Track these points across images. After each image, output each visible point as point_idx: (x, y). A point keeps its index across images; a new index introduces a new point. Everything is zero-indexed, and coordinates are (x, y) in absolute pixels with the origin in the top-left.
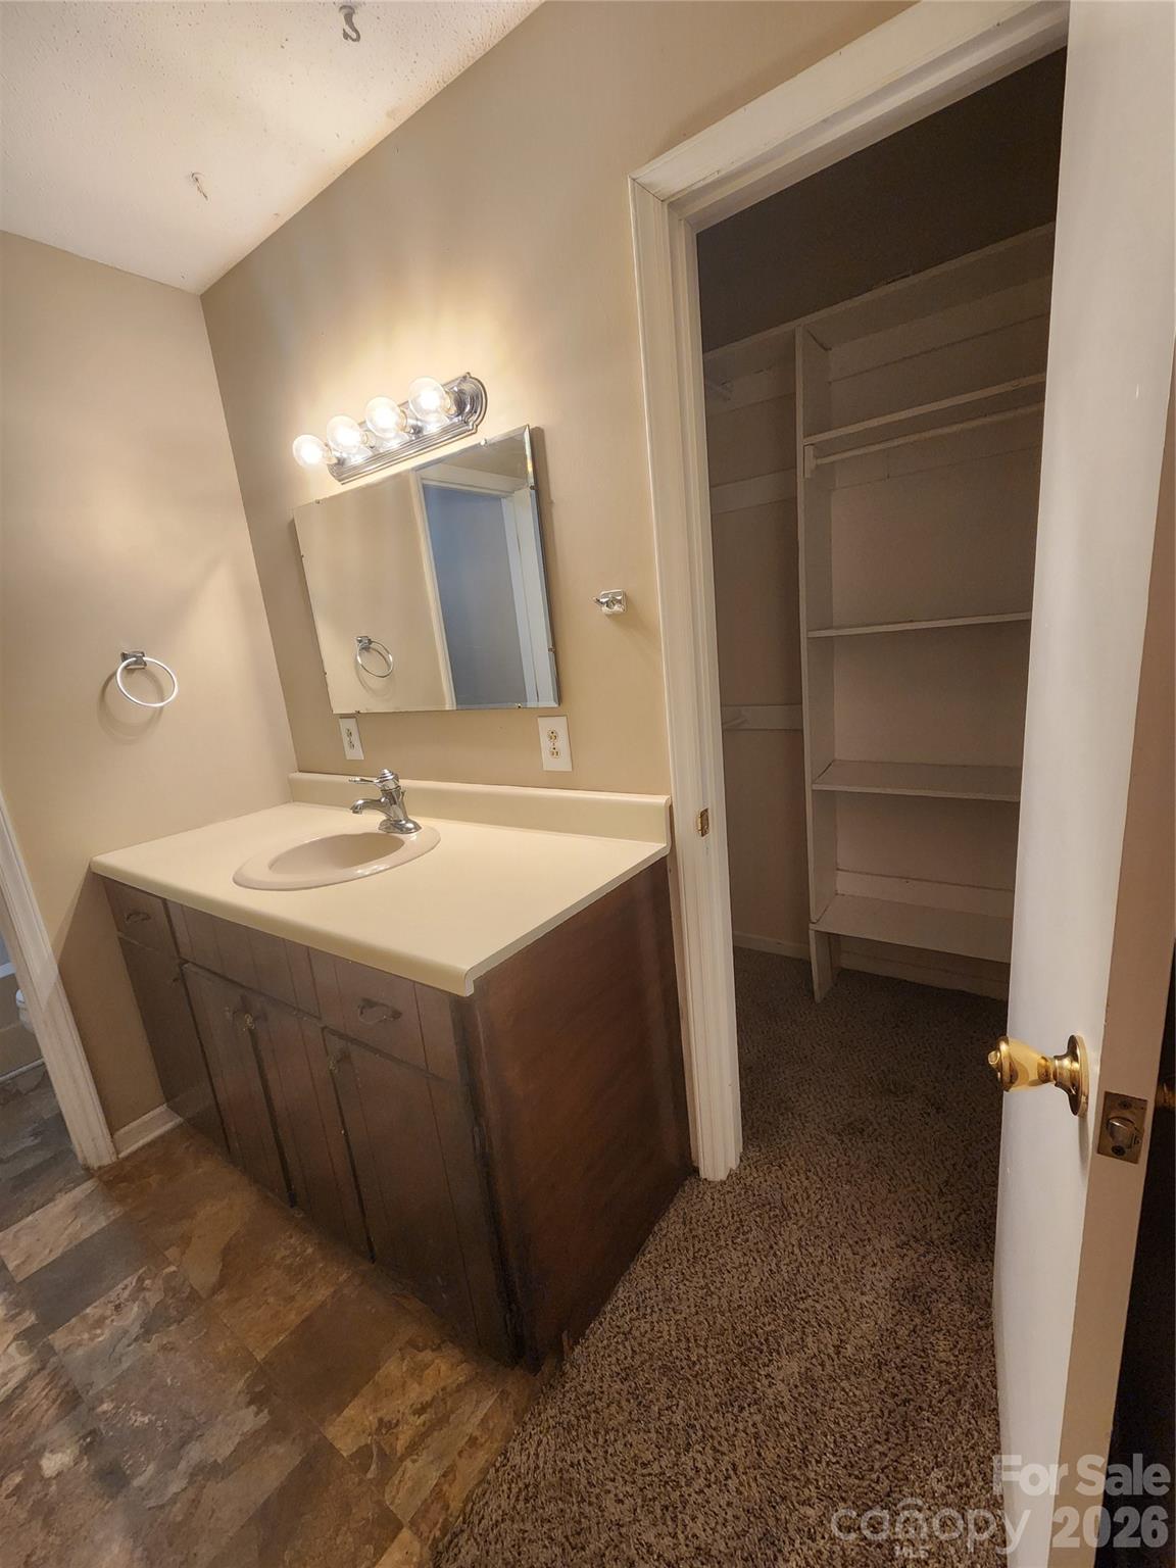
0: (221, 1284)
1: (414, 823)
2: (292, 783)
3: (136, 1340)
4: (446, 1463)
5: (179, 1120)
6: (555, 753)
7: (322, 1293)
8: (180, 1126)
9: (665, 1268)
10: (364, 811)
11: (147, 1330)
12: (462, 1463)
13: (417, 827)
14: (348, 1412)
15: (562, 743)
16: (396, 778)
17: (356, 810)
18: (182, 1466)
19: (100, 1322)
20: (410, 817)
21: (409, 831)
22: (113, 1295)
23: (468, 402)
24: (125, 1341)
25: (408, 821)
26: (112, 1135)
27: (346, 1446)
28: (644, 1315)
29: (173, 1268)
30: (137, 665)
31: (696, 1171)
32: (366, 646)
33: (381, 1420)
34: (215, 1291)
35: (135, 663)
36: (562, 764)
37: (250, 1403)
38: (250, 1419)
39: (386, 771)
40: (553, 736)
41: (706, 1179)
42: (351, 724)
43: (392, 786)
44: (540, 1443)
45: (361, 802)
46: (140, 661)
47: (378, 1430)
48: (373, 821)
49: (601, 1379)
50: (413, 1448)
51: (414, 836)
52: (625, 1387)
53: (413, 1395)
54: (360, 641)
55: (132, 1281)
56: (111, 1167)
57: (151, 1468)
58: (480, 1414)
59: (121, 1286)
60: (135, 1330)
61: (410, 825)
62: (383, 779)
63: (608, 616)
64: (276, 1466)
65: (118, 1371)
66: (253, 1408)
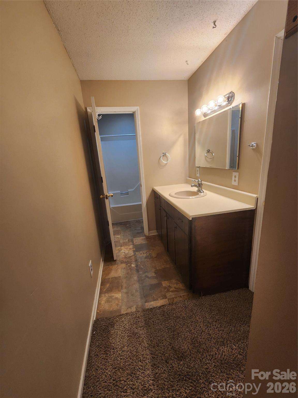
0: (156, 257)
1: (203, 191)
2: (187, 179)
3: (144, 258)
4: (176, 296)
5: (158, 234)
6: (235, 181)
7: (168, 266)
8: (158, 235)
9: (229, 297)
10: (193, 187)
11: (146, 258)
12: (178, 298)
13: (203, 192)
14: (165, 282)
15: (237, 179)
16: (201, 181)
17: (192, 186)
18: (145, 274)
19: (141, 254)
20: (203, 190)
21: (201, 192)
22: (143, 252)
23: (230, 98)
24: (143, 257)
25: (202, 190)
26: (149, 231)
27: (164, 285)
28: (220, 301)
29: (151, 252)
30: (164, 155)
31: (248, 287)
32: (209, 151)
33: (169, 285)
34: (155, 258)
35: (165, 155)
36: (236, 184)
37: (154, 273)
38: (154, 275)
39: (199, 179)
40: (235, 177)
41: (250, 290)
42: (198, 169)
43: (200, 183)
44: (190, 303)
45: (193, 185)
46: (165, 154)
47: (169, 286)
48: (195, 189)
49: (206, 303)
50: (172, 291)
51: (202, 194)
52: (209, 307)
53: (175, 286)
54: (207, 150)
55: (146, 251)
56: (148, 236)
57: (142, 272)
58: (184, 294)
59: (145, 251)
60: (145, 257)
61: (202, 191)
62: (199, 181)
63: (252, 149)
64: (154, 282)
65: (142, 260)
66: (154, 274)
